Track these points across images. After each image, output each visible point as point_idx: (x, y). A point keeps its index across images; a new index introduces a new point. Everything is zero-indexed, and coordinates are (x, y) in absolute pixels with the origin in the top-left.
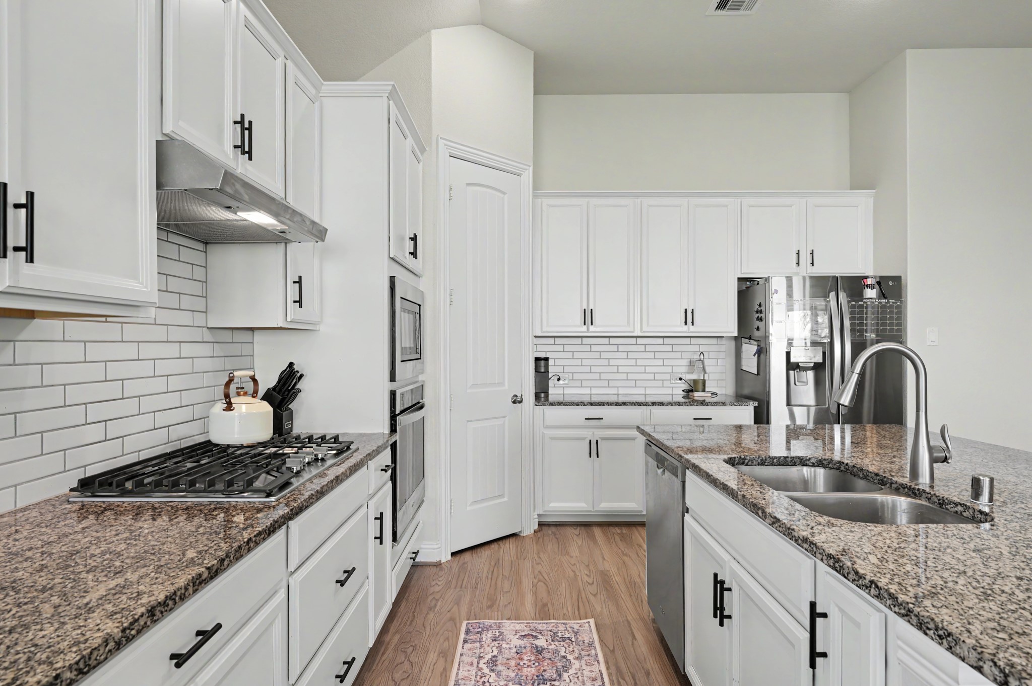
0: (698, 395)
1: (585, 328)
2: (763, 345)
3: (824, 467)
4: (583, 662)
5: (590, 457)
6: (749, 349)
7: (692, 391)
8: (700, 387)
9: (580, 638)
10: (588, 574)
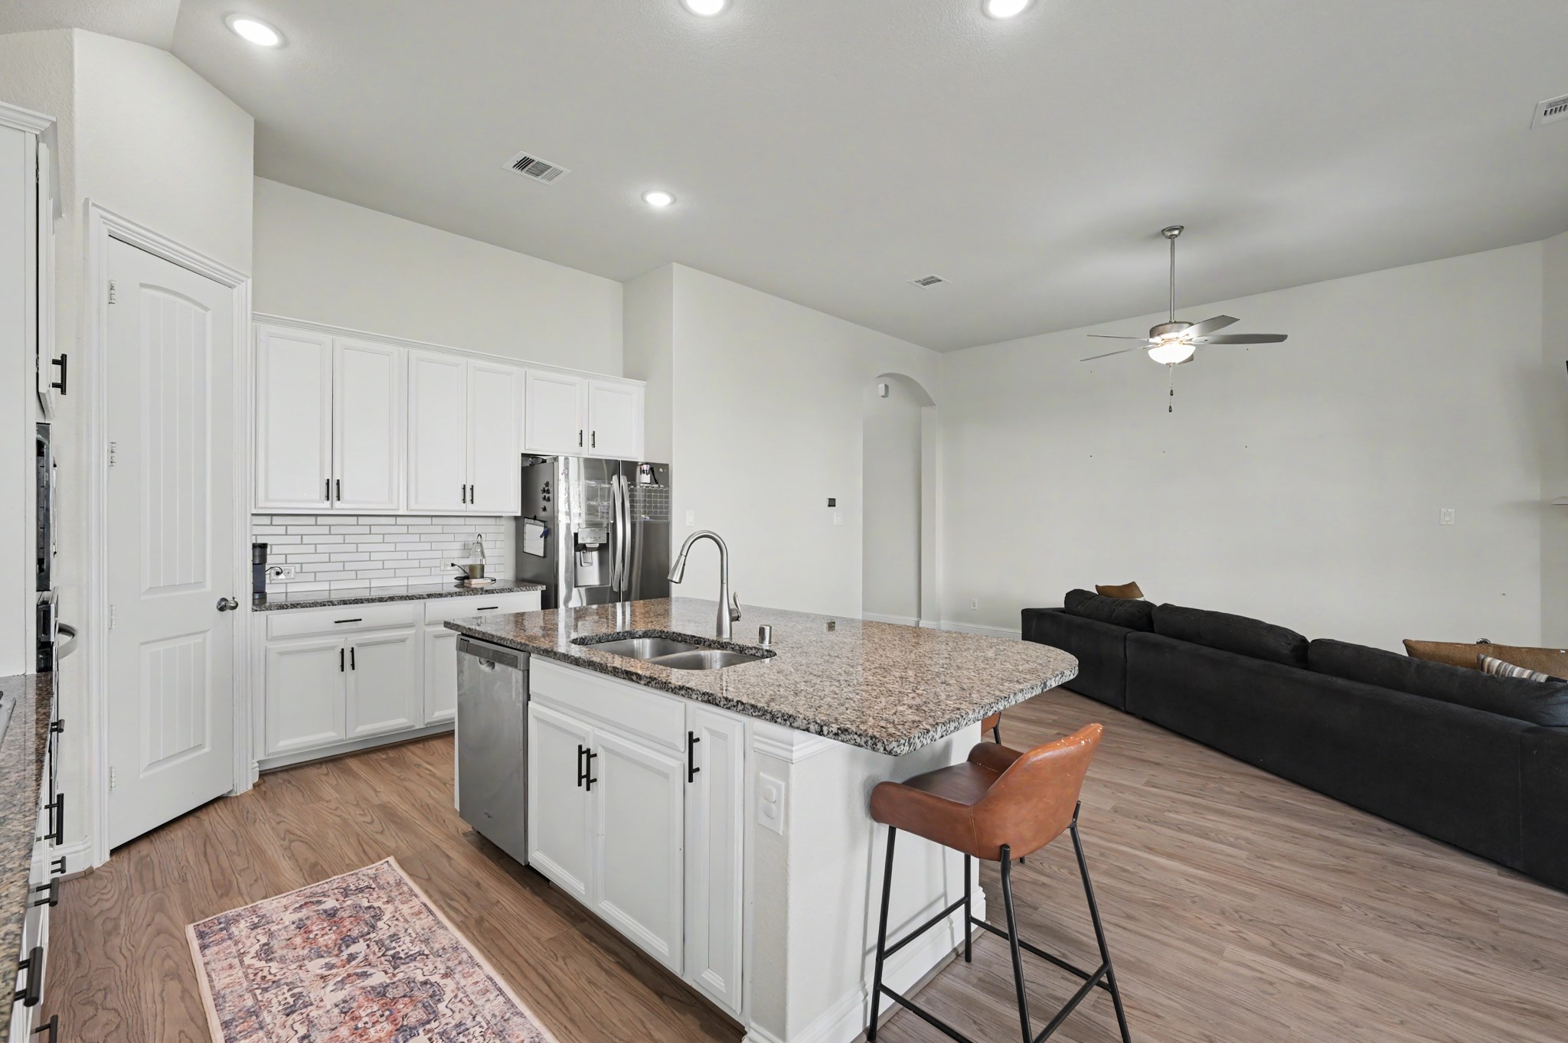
0: (475, 583)
1: (327, 504)
2: (550, 526)
3: (650, 637)
4: (397, 903)
5: (343, 670)
6: (534, 532)
7: (467, 578)
8: (478, 572)
9: (382, 882)
10: (362, 812)
